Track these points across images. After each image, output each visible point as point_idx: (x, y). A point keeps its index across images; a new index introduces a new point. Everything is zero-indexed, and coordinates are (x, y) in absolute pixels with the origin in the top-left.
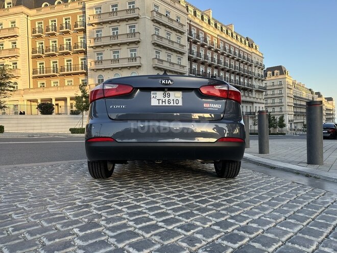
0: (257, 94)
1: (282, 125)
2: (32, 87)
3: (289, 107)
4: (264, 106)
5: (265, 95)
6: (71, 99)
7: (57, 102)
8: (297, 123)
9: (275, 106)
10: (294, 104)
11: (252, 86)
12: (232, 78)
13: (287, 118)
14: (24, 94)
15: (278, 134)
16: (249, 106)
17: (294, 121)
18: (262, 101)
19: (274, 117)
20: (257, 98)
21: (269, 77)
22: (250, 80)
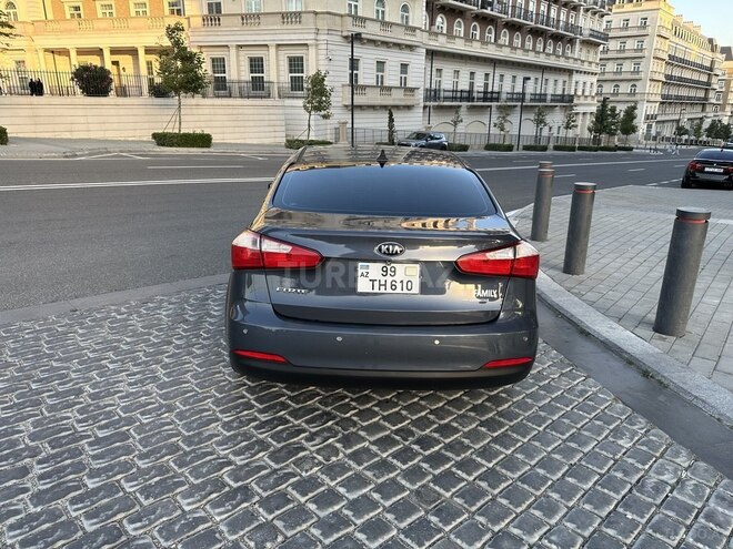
0: (584, 50)
1: (629, 128)
2: (50, 17)
3: (653, 83)
4: (594, 79)
5: (603, 52)
6: (148, 51)
7: (116, 58)
8: (664, 122)
9: (622, 80)
10: (667, 77)
11: (575, 28)
12: (531, 9)
13: (641, 114)
14: (36, 33)
15: (617, 148)
16: (561, 78)
17: (659, 119)
18: (594, 68)
19: (613, 109)
20: (583, 61)
21: (619, 7)
22: (573, 13)
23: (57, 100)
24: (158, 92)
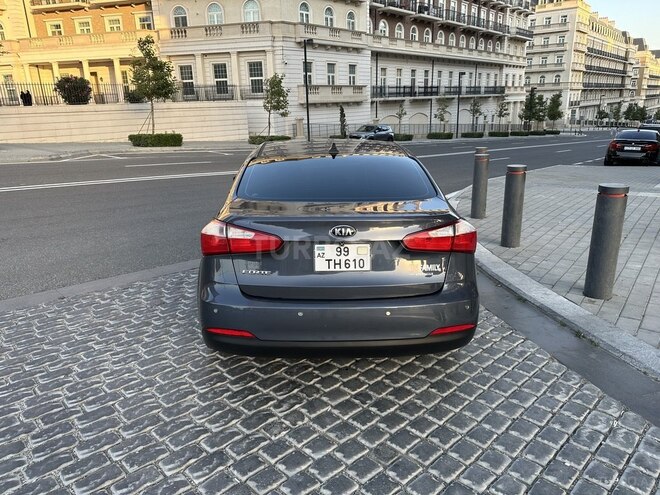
0: (512, 46)
1: (555, 113)
2: (34, 35)
3: (575, 73)
4: (522, 72)
5: (529, 47)
6: (123, 62)
7: (94, 69)
8: (586, 107)
9: (547, 72)
10: (587, 67)
11: (503, 28)
12: (463, 12)
13: (566, 99)
14: (20, 50)
15: (546, 132)
16: (493, 72)
17: (581, 105)
18: (521, 62)
19: (541, 98)
20: (511, 56)
21: (541, 7)
22: (500, 14)
23: (43, 109)
24: (132, 98)
